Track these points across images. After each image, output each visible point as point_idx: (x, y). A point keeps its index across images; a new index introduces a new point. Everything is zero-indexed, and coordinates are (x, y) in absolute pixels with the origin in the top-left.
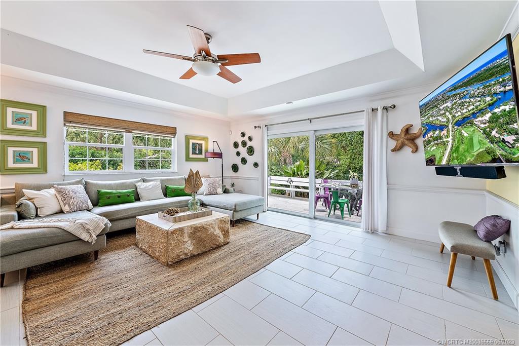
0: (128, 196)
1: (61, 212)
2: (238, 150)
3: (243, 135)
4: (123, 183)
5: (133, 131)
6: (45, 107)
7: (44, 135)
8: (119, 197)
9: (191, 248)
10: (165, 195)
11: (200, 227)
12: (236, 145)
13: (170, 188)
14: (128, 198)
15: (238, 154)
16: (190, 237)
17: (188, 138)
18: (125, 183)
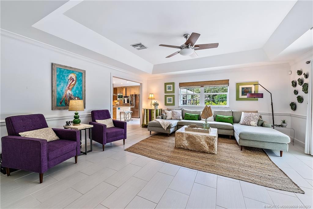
0: (194, 117)
1: (172, 119)
2: (296, 88)
3: (300, 73)
4: (195, 111)
5: (204, 86)
6: (174, 83)
7: (174, 93)
8: (191, 117)
9: (187, 145)
10: (215, 120)
11: (192, 136)
12: (294, 84)
13: (218, 116)
14: (195, 118)
15: (296, 92)
16: (186, 139)
17: (238, 85)
18: (197, 111)
